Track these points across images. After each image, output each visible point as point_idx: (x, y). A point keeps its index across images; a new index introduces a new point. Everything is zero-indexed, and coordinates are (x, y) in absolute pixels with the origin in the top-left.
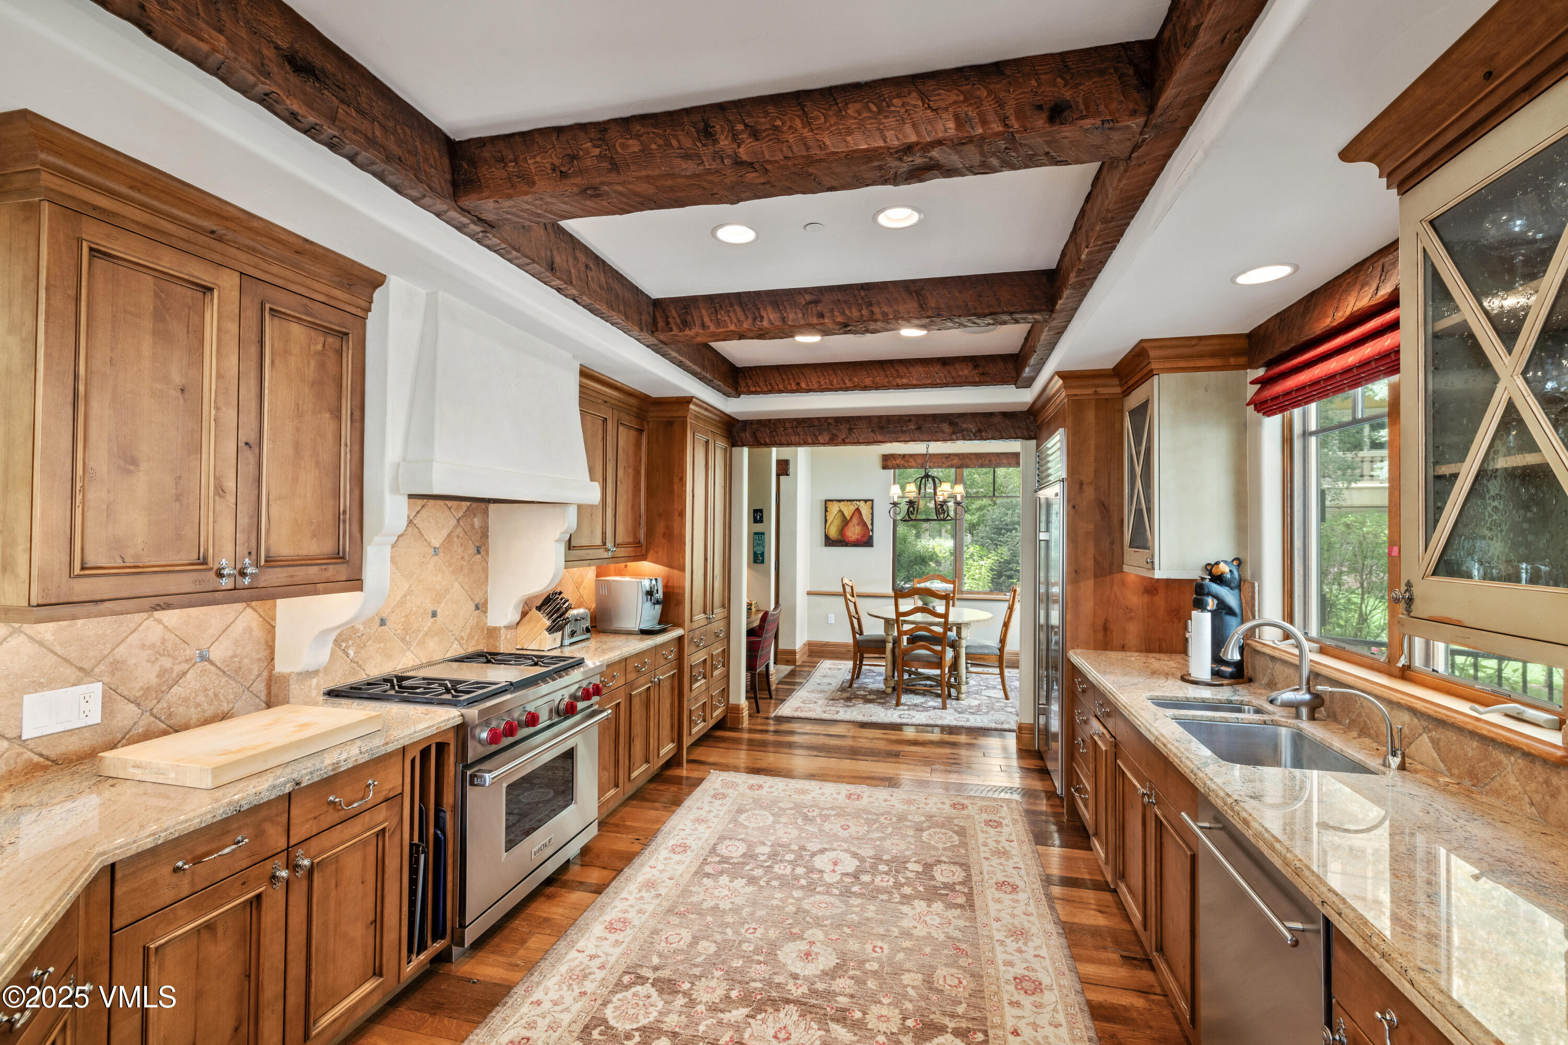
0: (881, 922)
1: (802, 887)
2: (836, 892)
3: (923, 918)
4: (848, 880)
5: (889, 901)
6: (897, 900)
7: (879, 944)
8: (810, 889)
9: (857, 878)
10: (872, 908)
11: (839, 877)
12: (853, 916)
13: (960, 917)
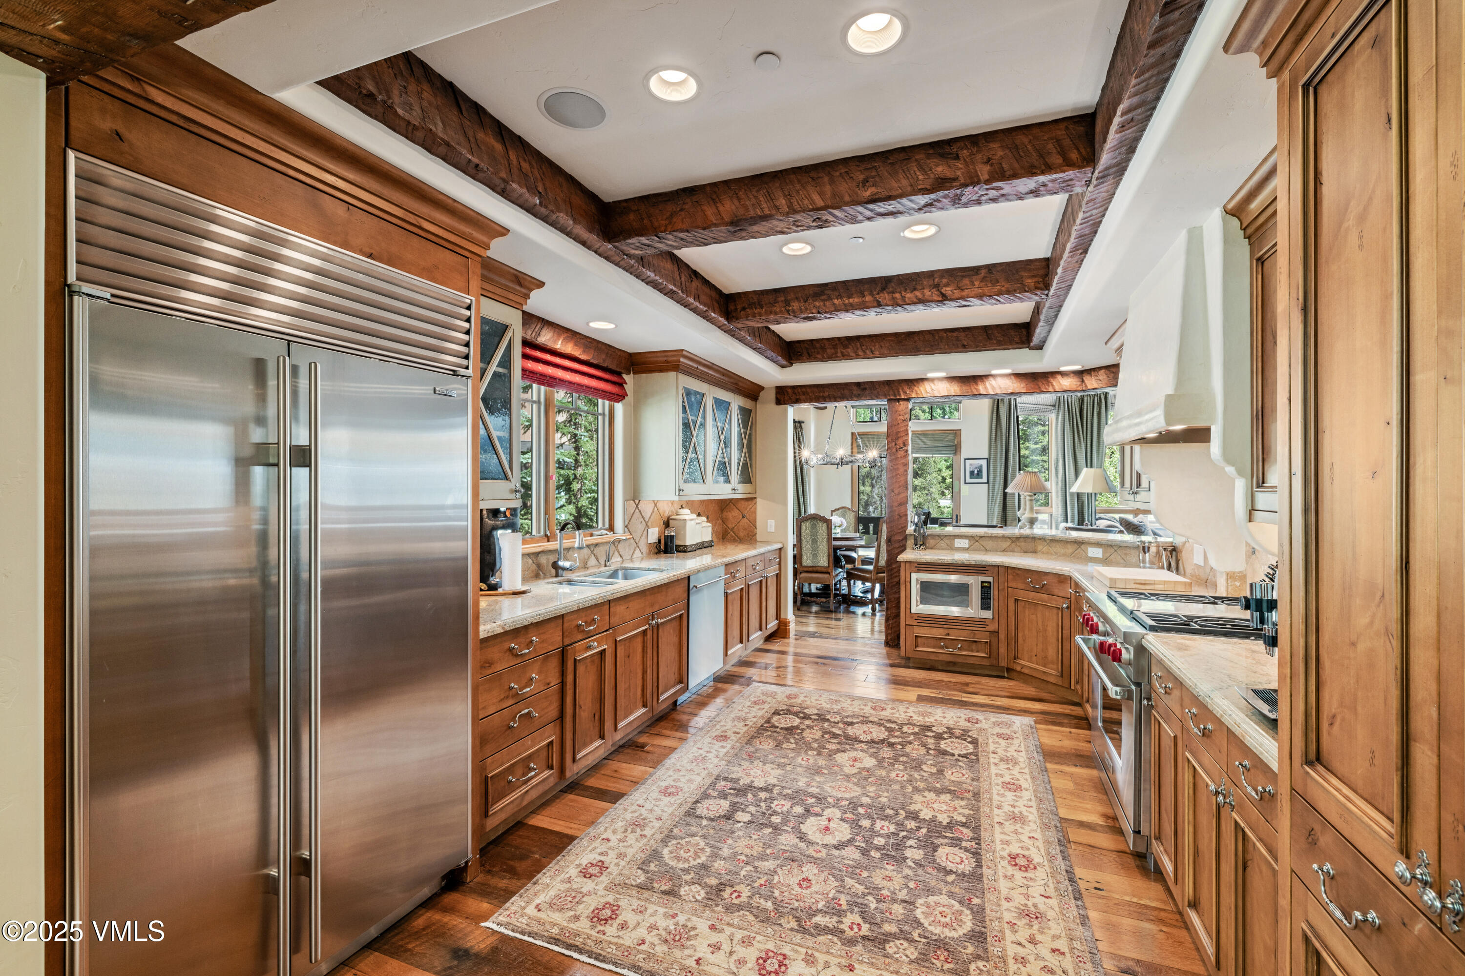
0: (797, 774)
1: (862, 805)
2: (830, 800)
3: (762, 774)
4: (817, 809)
5: (784, 788)
6: (777, 788)
7: (803, 763)
8: (854, 804)
9: (807, 811)
10: (801, 784)
11: (825, 813)
12: (818, 780)
13: (733, 772)
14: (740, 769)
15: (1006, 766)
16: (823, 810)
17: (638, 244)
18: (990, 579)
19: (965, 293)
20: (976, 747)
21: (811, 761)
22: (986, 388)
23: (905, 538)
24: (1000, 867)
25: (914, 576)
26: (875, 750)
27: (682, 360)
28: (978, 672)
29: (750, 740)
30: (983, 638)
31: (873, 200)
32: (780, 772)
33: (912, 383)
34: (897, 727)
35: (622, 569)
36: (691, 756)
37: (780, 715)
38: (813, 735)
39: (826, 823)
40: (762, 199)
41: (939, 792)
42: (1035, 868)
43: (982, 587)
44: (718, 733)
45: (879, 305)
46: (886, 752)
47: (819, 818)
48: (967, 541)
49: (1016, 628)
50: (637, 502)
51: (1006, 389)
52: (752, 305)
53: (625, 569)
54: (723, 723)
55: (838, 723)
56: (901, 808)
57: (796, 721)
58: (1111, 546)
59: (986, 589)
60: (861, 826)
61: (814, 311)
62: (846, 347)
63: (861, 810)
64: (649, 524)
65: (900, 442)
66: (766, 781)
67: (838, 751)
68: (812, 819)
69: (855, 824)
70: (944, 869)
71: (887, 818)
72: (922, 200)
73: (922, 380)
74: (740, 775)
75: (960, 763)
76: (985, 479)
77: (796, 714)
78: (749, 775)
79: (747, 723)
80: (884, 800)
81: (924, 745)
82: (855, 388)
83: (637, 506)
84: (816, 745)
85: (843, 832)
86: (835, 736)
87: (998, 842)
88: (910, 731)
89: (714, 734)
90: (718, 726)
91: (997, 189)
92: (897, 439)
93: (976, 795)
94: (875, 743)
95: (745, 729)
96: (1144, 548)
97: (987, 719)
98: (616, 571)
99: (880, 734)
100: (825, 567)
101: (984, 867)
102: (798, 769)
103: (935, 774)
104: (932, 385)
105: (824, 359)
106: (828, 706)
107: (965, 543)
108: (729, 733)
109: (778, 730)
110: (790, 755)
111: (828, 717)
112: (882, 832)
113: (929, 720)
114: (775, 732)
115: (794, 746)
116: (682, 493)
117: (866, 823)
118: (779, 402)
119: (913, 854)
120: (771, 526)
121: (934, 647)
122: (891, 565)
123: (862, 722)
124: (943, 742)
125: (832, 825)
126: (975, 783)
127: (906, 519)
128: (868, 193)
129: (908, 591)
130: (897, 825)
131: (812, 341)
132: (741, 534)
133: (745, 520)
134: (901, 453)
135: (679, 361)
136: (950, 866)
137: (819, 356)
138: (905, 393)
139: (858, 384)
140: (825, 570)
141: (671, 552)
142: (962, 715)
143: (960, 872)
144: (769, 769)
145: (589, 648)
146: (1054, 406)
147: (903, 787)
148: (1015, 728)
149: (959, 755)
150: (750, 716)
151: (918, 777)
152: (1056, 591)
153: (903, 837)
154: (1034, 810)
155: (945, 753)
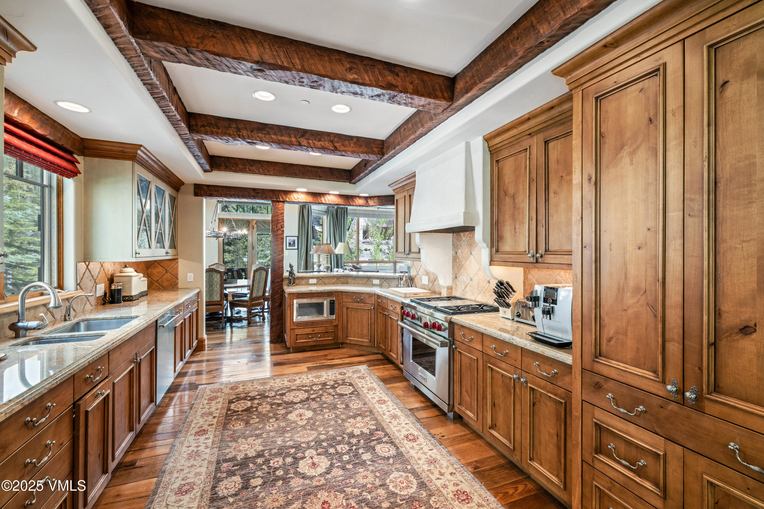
0: (272, 437)
1: (323, 441)
2: (303, 445)
3: (250, 446)
4: (300, 455)
5: (271, 450)
6: (266, 452)
7: (271, 428)
8: (318, 443)
9: (295, 458)
10: (279, 443)
11: (306, 455)
12: (288, 436)
13: (228, 454)
14: (231, 450)
15: (372, 393)
16: (304, 454)
17: (162, 49)
18: (334, 299)
19: (346, 149)
20: (354, 387)
21: (276, 426)
22: (325, 200)
23: (282, 280)
24: (405, 444)
25: (295, 301)
26: (307, 406)
27: (139, 152)
28: (327, 348)
29: (225, 426)
30: (331, 329)
31: (353, 82)
32: (260, 441)
33: (287, 192)
34: (309, 388)
35: (83, 321)
36: (185, 455)
37: (234, 402)
38: (265, 408)
39: (311, 461)
40: (282, 54)
41: (354, 417)
42: (418, 438)
43: (331, 303)
44: (196, 430)
45: (300, 145)
46: (314, 405)
47: (305, 459)
48: (316, 280)
49: (347, 322)
50: (87, 263)
51: (334, 202)
52: (210, 125)
53: (87, 320)
54: (195, 422)
55: (275, 396)
56: (344, 434)
57: (249, 404)
58: (383, 278)
59: (332, 304)
60: (331, 453)
61: (258, 139)
62: (252, 166)
63: (325, 444)
64: (97, 281)
65: (279, 225)
66: (255, 450)
67: (287, 413)
68: (301, 462)
69: (326, 453)
70: (385, 457)
71: (339, 443)
72: (378, 91)
73: (293, 192)
74: (234, 453)
75: (353, 398)
76: (296, 247)
77: (245, 398)
78: (240, 451)
79: (215, 415)
80: (332, 433)
81: (330, 394)
82: (252, 192)
83: (87, 266)
84: (272, 414)
85: (324, 463)
86: (279, 405)
87: (396, 432)
88: (318, 389)
89: (193, 432)
90: (193, 425)
91: (412, 99)
92: (278, 224)
93: (371, 412)
94: (304, 401)
95: (216, 420)
96: (401, 278)
97: (348, 371)
98: (78, 324)
99: (303, 396)
100: (218, 301)
101: (400, 448)
102: (271, 434)
103: (345, 408)
104: (297, 195)
105: (236, 171)
106: (262, 387)
107: (314, 281)
108: (205, 427)
109: (240, 413)
110: (260, 427)
111: (267, 394)
112: (343, 452)
113: (323, 379)
114: (239, 415)
115: (257, 420)
116: (137, 255)
117: (332, 450)
118: (196, 194)
119: (366, 457)
120: (190, 277)
121: (306, 339)
122: (274, 296)
123: (289, 391)
124: (337, 389)
125: (315, 460)
126: (366, 406)
127: (283, 269)
128: (352, 77)
129: (292, 310)
130: (348, 444)
131: (228, 158)
132: (165, 284)
133: (169, 274)
134: (280, 232)
135: (137, 153)
136: (387, 455)
137: (233, 169)
138: (282, 198)
139: (254, 190)
140: (217, 303)
141: (119, 302)
142: (336, 372)
143: (392, 456)
144: (252, 441)
145: (96, 396)
146: (326, 212)
147: (336, 421)
148: (363, 372)
149: (349, 394)
150: (213, 409)
151: (339, 413)
152: (368, 301)
153: (355, 450)
154: (397, 410)
155: (342, 395)
